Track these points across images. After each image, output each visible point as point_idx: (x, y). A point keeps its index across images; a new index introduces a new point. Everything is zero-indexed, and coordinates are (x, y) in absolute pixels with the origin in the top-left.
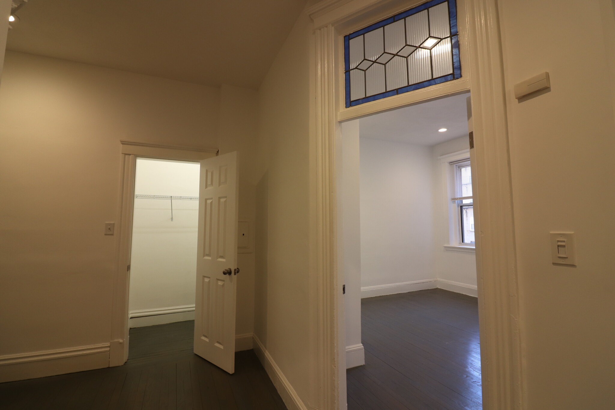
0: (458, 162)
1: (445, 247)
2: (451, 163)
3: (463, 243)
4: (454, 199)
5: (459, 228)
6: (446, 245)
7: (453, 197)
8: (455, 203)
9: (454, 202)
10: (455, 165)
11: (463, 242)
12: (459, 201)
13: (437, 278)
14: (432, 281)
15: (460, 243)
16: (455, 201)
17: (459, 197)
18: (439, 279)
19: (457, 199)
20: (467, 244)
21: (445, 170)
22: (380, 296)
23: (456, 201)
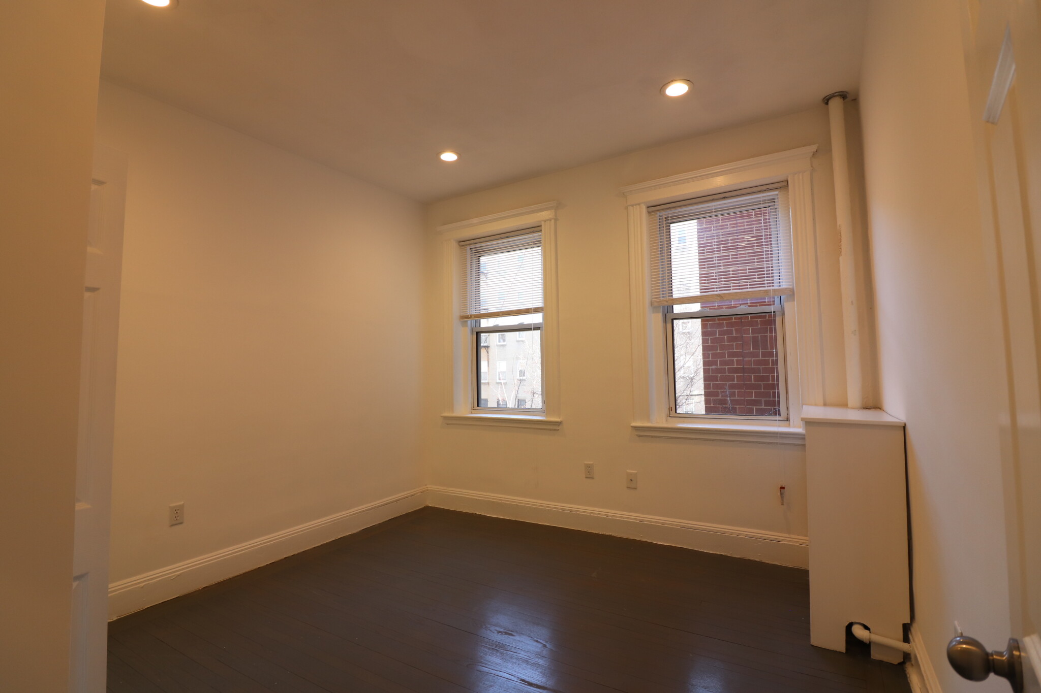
0: (474, 241)
1: (446, 418)
2: (462, 243)
3: (478, 408)
4: (465, 318)
5: (470, 376)
6: (446, 414)
7: (463, 314)
8: (467, 326)
9: (464, 324)
10: (469, 248)
11: (478, 406)
12: (474, 322)
13: (426, 485)
14: (417, 494)
15: (473, 409)
16: (467, 321)
17: (474, 313)
18: (431, 487)
19: (470, 318)
20: (492, 410)
21: (450, 255)
22: (286, 558)
23: (469, 322)
